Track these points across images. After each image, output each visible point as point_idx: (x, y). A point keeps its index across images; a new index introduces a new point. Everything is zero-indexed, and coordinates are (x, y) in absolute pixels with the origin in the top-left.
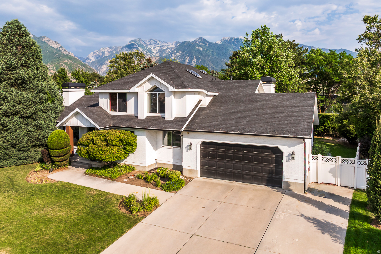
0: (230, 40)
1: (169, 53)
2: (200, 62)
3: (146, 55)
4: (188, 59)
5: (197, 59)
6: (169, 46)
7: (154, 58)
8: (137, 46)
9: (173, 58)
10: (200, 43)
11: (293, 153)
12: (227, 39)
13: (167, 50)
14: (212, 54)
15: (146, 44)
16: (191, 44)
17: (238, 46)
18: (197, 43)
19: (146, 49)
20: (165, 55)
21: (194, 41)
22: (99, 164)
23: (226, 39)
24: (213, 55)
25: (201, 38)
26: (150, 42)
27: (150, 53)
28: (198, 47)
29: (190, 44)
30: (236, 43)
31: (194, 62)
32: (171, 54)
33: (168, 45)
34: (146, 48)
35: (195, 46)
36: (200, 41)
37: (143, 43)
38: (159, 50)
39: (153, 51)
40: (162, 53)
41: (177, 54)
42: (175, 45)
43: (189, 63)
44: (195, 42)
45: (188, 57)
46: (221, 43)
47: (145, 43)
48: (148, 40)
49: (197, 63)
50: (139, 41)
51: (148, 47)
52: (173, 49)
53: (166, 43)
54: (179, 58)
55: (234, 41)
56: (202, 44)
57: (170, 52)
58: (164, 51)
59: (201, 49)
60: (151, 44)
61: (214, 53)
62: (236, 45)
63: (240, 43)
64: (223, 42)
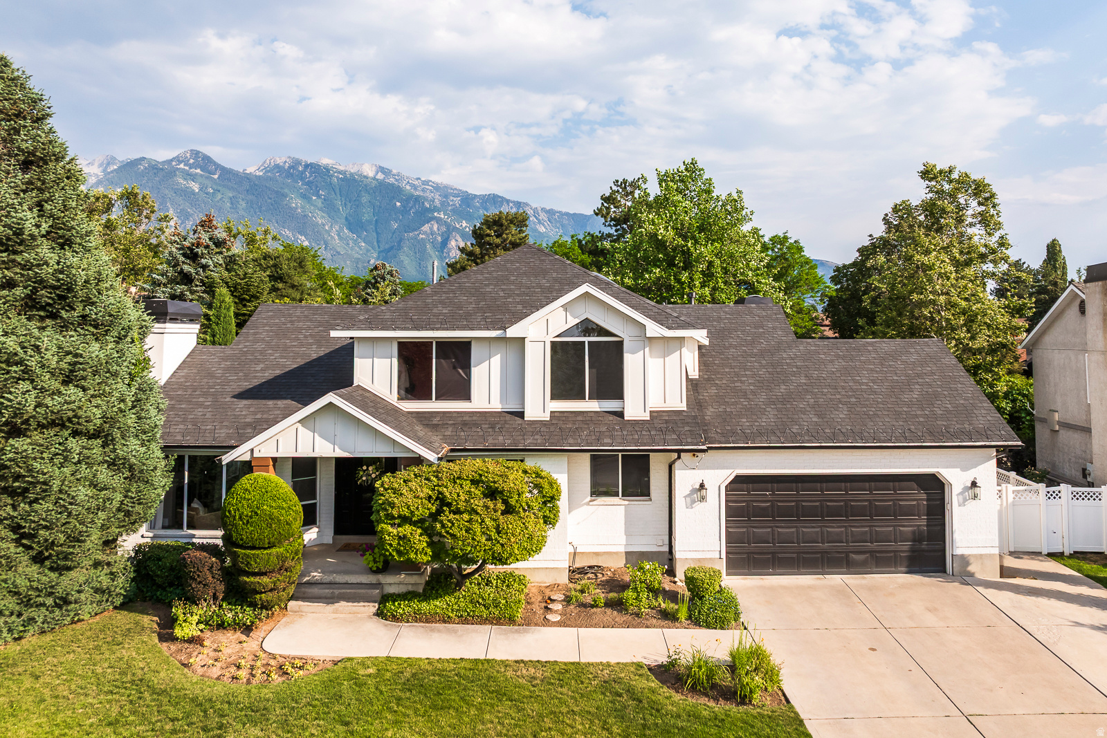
0: (290, 167)
10: (190, 168)
11: (974, 484)
12: (281, 164)
14: (232, 203)
16: (162, 169)
17: (317, 187)
18: (182, 166)
21: (172, 160)
22: (414, 579)
23: (279, 161)
24: (234, 207)
25: (196, 154)
28: (185, 179)
30: (311, 176)
35: (176, 175)
36: (192, 161)
42: (100, 166)
44: (174, 163)
46: (261, 174)
52: (94, 180)
55: (303, 172)
56: (198, 171)
59: (195, 187)
61: (238, 202)
62: (309, 184)
63: (322, 177)
64: (269, 171)
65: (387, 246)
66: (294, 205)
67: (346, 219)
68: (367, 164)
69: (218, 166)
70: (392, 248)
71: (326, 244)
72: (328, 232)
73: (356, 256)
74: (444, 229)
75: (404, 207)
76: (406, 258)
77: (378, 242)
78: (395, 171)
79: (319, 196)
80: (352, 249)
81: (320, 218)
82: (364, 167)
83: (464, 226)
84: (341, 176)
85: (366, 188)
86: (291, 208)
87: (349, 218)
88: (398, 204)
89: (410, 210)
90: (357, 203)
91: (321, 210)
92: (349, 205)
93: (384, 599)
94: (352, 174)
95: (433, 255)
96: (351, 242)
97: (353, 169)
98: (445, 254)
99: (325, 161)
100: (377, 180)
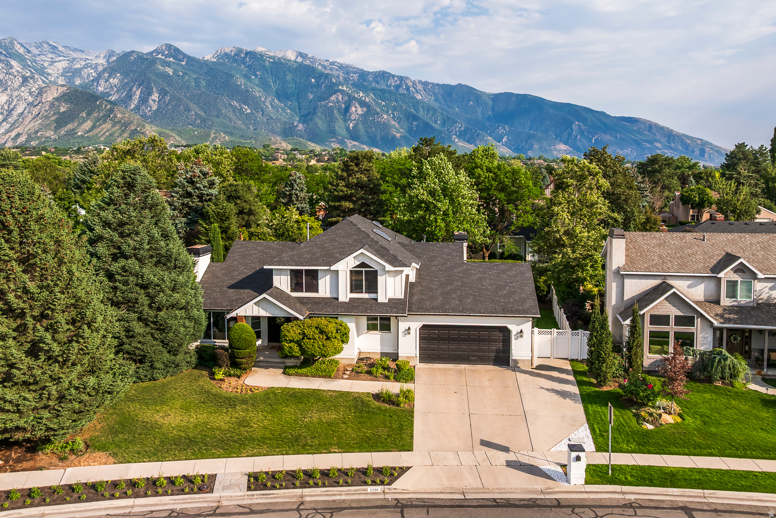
0: (236, 55)
1: (92, 78)
2: (167, 100)
3: (31, 81)
4: (138, 93)
5: (160, 94)
6: (90, 61)
7: (54, 88)
8: (5, 55)
9: (100, 89)
10: (166, 58)
12: (229, 52)
13: (86, 70)
14: (196, 83)
15: (29, 52)
16: (146, 59)
17: (254, 69)
18: (160, 56)
19: (29, 66)
20: (79, 82)
21: (153, 52)
23: (227, 50)
24: (198, 85)
25: (169, 47)
26: (40, 49)
27: (40, 75)
28: (163, 66)
29: (141, 58)
30: (250, 61)
31: (154, 101)
32: (97, 79)
33: (88, 57)
34: (29, 63)
35: (156, 63)
36: (166, 52)
37: (21, 51)
38: (64, 69)
39: (50, 71)
40: (73, 76)
41: (111, 80)
42: (105, 57)
43: (143, 104)
44: (154, 54)
45: (138, 89)
46: (215, 60)
47: (27, 49)
48: (34, 44)
49: (161, 102)
50: (12, 43)
51: (35, 61)
52: (100, 68)
53: (83, 52)
54: (115, 89)
55: (245, 58)
56: (171, 59)
57: (94, 74)
58: (78, 72)
59: (170, 71)
60: (44, 53)
61: (200, 82)
62: (249, 67)
63: (258, 62)
64: (220, 58)
65: (306, 112)
66: (239, 83)
67: (276, 92)
68: (289, 51)
69: (185, 56)
70: (309, 113)
71: (263, 111)
72: (264, 102)
73: (284, 119)
74: (346, 98)
75: (318, 83)
76: (320, 121)
77: (299, 109)
78: (310, 56)
79: (256, 76)
80: (281, 115)
81: (258, 92)
82: (288, 53)
83: (361, 96)
84: (271, 60)
85: (290, 69)
86: (237, 85)
87: (279, 92)
88: (313, 80)
89: (321, 85)
90: (283, 80)
91: (258, 86)
92: (278, 82)
93: (286, 368)
94: (279, 59)
95: (339, 119)
96: (280, 110)
97: (280, 55)
98: (347, 117)
99: (260, 49)
100: (298, 62)
